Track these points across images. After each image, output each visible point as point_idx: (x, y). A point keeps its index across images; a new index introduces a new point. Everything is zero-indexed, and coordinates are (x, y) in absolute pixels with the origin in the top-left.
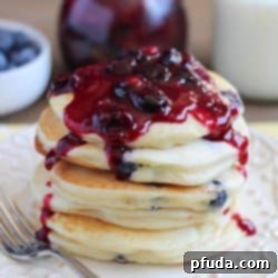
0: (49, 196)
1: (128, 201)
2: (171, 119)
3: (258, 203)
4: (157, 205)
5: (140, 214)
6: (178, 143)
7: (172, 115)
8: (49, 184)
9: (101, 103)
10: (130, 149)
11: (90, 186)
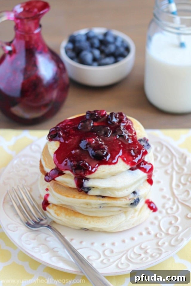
0: (48, 195)
1: (87, 204)
2: (109, 163)
3: (162, 190)
4: (102, 206)
5: (94, 210)
6: (113, 175)
7: (110, 161)
8: (47, 190)
9: (73, 152)
10: (87, 179)
11: (67, 196)
